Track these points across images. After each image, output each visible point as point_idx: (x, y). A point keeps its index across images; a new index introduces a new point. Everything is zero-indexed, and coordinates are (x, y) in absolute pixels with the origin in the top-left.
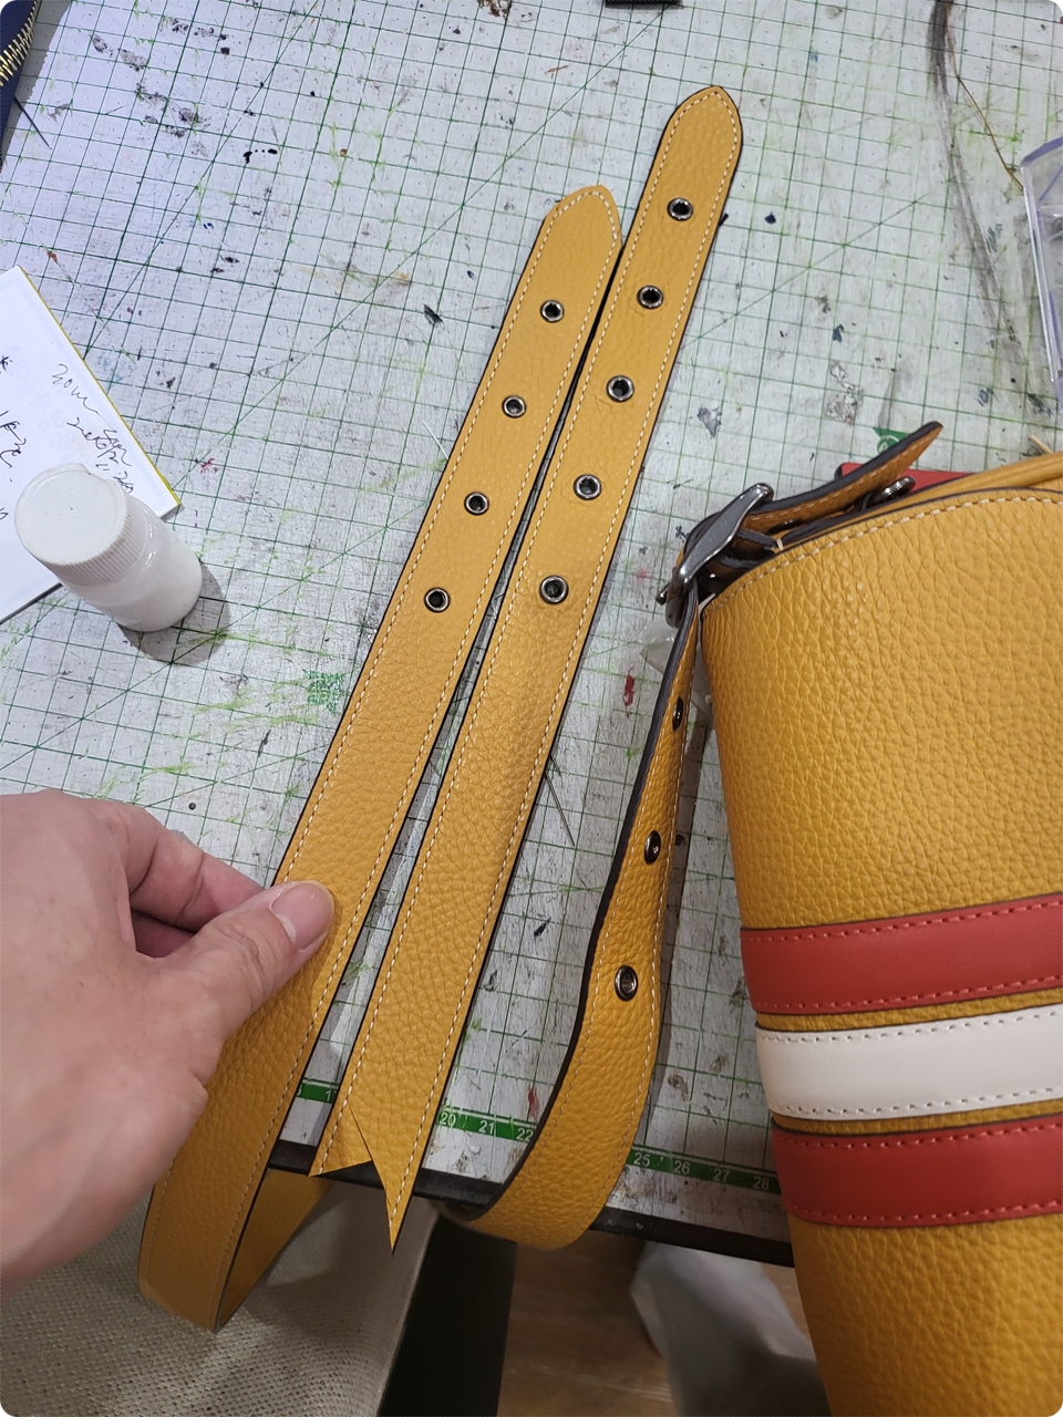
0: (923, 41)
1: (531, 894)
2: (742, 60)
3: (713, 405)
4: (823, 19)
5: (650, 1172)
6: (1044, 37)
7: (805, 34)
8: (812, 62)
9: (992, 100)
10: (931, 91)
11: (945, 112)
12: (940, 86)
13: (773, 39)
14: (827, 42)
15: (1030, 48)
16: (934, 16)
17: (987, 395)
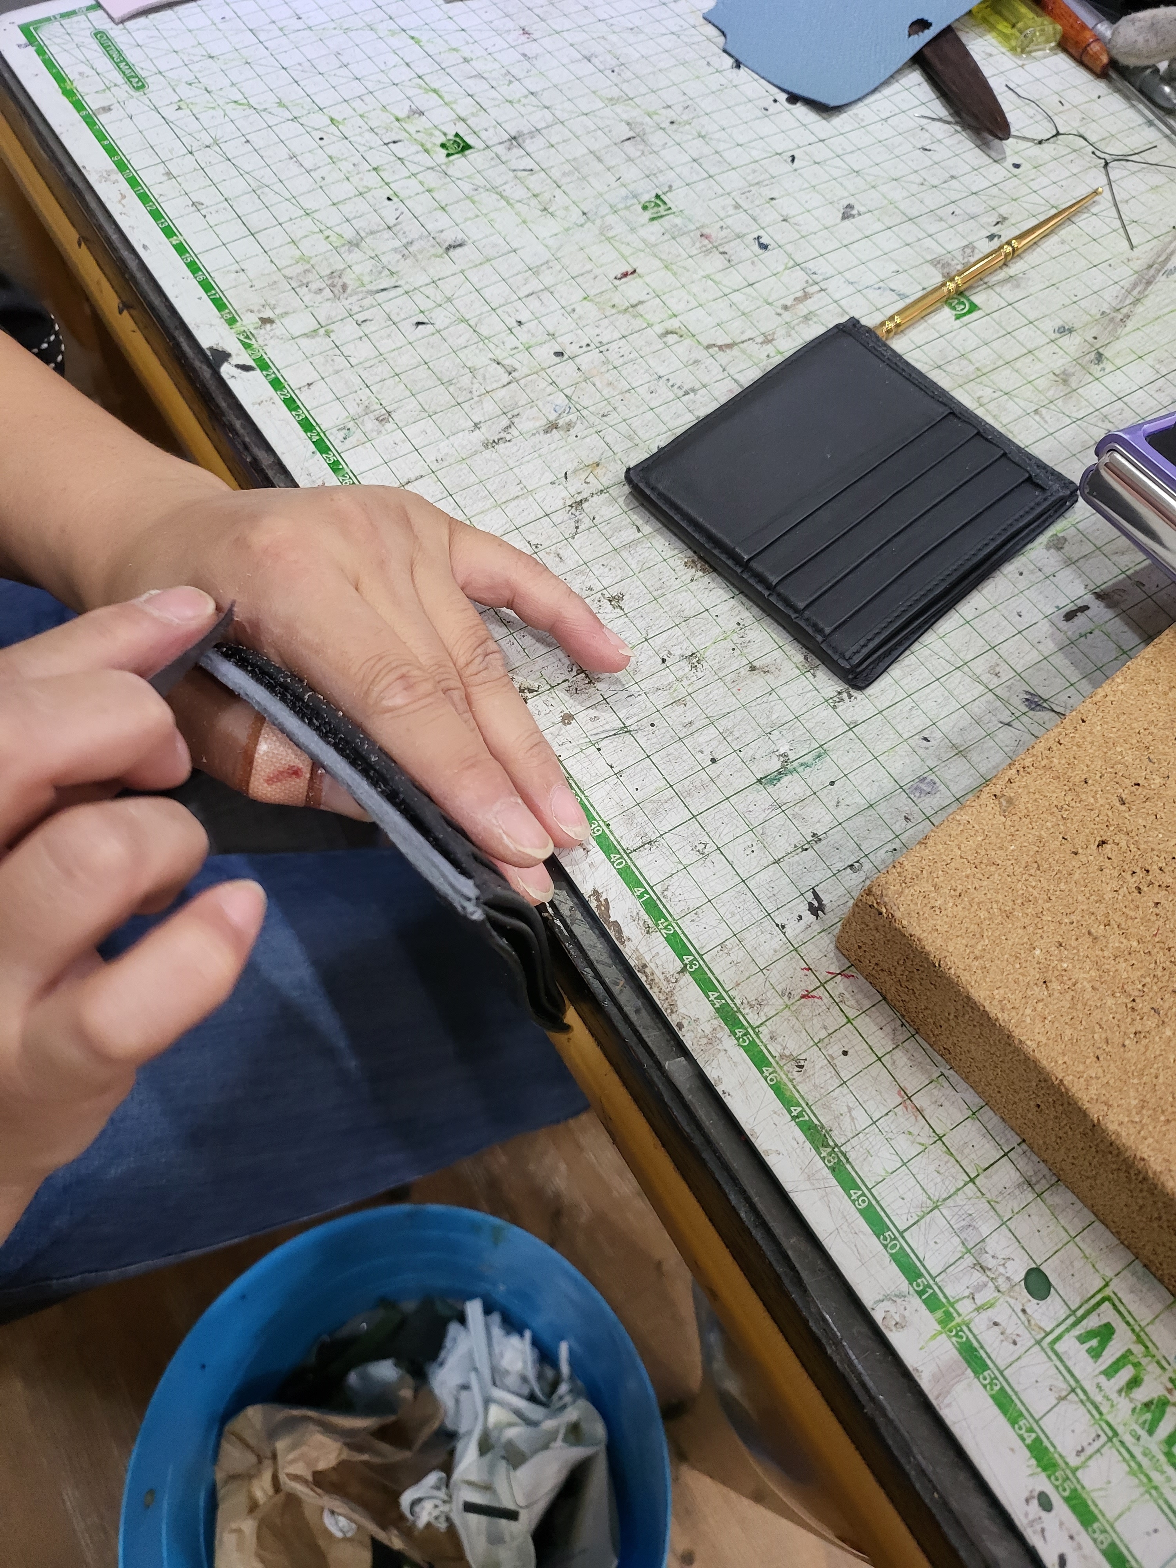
3: (858, 208)
5: (326, 465)
17: (1065, 331)
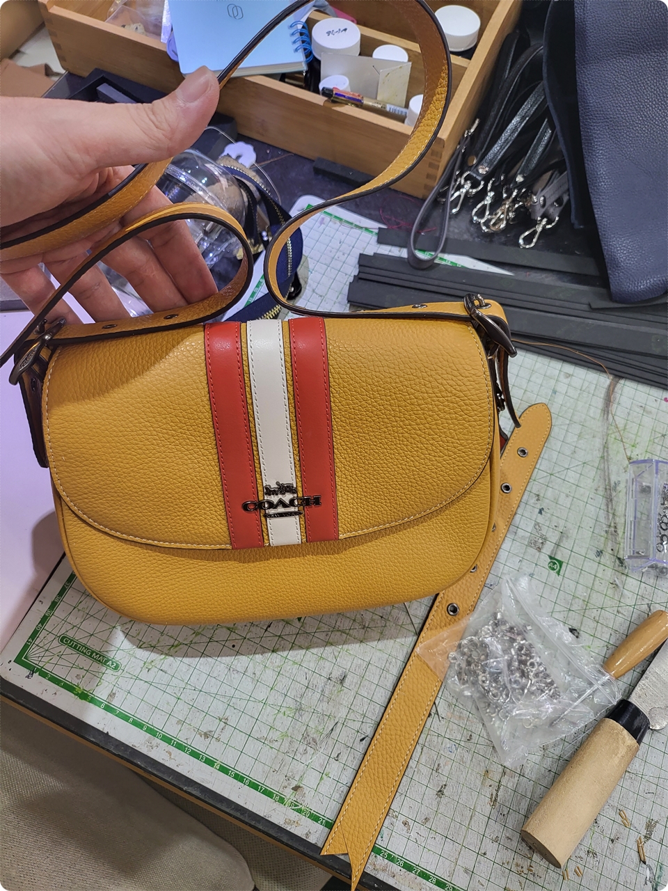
0: (602, 396)
1: (363, 722)
2: (524, 388)
4: (562, 378)
5: (386, 861)
6: (655, 405)
7: (553, 382)
8: (554, 395)
9: (627, 427)
10: (602, 418)
11: (606, 428)
12: (606, 416)
13: (539, 381)
14: (562, 388)
15: (648, 408)
16: (609, 386)
